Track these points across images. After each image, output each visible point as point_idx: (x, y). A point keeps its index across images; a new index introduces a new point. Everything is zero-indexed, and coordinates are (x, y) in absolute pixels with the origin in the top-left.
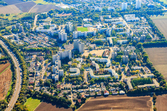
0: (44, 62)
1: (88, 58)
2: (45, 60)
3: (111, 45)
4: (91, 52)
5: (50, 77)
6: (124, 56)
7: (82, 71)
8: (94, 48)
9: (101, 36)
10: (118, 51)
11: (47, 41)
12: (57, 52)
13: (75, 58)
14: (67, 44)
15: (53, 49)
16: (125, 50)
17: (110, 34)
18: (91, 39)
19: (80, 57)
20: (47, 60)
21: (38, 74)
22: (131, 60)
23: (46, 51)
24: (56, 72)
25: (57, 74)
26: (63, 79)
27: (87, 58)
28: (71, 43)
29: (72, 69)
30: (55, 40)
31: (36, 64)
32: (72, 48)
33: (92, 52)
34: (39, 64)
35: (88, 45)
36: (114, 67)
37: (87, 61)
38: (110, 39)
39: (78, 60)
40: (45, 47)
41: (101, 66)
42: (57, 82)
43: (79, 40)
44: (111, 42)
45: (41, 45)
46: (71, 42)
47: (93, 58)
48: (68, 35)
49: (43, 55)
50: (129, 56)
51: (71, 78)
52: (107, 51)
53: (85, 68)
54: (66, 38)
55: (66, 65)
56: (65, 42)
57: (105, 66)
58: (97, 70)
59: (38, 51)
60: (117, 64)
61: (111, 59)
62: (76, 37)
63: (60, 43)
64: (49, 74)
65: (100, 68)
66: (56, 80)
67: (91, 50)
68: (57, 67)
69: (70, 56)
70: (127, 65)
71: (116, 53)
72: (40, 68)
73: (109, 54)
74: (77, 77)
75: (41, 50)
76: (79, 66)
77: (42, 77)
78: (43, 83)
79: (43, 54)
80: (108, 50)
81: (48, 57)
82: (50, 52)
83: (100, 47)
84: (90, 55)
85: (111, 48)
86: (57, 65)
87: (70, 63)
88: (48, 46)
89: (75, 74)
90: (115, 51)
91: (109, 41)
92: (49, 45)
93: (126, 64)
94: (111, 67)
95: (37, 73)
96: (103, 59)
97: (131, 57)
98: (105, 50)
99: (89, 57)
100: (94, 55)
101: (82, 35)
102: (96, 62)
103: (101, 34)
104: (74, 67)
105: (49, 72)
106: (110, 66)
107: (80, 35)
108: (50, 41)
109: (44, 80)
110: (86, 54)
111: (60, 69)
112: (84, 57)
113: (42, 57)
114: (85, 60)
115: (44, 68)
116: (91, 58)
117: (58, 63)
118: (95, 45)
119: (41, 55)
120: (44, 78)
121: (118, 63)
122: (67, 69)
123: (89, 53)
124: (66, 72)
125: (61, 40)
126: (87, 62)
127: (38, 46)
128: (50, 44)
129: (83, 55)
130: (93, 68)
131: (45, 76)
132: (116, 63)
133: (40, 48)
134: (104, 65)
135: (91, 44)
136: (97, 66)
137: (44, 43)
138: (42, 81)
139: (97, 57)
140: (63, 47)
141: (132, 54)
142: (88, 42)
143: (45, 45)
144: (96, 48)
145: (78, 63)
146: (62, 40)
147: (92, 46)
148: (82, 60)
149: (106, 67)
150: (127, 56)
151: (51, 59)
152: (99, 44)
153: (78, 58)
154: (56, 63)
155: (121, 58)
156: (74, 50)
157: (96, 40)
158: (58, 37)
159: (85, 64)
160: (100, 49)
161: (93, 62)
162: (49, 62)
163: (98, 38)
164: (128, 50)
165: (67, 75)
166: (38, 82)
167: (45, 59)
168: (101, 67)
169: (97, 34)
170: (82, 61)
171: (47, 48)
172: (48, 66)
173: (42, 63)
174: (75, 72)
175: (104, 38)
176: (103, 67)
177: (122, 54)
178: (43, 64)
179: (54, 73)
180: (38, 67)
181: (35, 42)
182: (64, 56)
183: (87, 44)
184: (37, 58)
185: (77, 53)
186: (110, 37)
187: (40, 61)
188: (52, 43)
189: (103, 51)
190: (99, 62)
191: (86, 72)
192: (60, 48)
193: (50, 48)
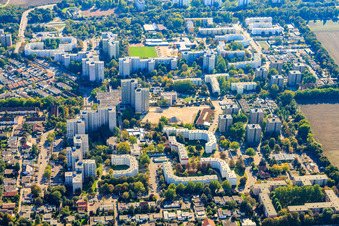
0: (44, 137)
1: (159, 128)
2: (47, 130)
3: (215, 96)
4: (165, 111)
5: (60, 178)
6: (250, 126)
7: (143, 164)
8: (174, 101)
9: (190, 70)
10: (233, 112)
11: (51, 80)
12: (77, 112)
13: (125, 127)
14: (103, 89)
15: (67, 103)
16: (253, 111)
17: (212, 66)
18: (165, 78)
19: (139, 126)
20: (52, 132)
21: (29, 169)
22: (267, 135)
23: (49, 106)
24: (77, 167)
25: (79, 172)
26: (95, 185)
27: (156, 129)
28: (114, 88)
29: (116, 159)
30: (74, 78)
31: (23, 142)
32: (118, 101)
33: (168, 113)
34: (31, 142)
35: (159, 94)
36: (226, 153)
37: (155, 135)
38: (213, 79)
39: (132, 132)
40: (46, 95)
41: (191, 150)
42: (78, 192)
43: (136, 81)
44: (216, 87)
45: (37, 91)
46: (115, 85)
47: (171, 129)
48: (106, 66)
49: (43, 119)
50: (263, 125)
51: (114, 182)
52: (205, 110)
53: (152, 155)
54: (102, 75)
55: (101, 147)
56: (98, 83)
57: (202, 151)
58: (182, 162)
59: (30, 106)
60: (233, 147)
61: (218, 133)
62: (127, 72)
63: (85, 86)
64: (57, 169)
65: (190, 155)
66: (75, 187)
67: (165, 106)
68: (78, 153)
69: (113, 124)
70: (259, 148)
71: (229, 117)
72: (34, 154)
73: (210, 119)
74: (130, 180)
75: (37, 105)
76: (136, 149)
77: (39, 179)
78: (42, 194)
79: (41, 114)
80: (208, 107)
81: (54, 124)
82: (61, 110)
83: (189, 99)
84: (163, 119)
85: (215, 103)
86: (78, 147)
87: (111, 141)
88: (55, 95)
89: (125, 172)
90: (226, 112)
91: (209, 85)
92: (57, 91)
93: (255, 146)
94: (217, 153)
95: (24, 168)
96: (197, 131)
97: (269, 129)
98: (202, 108)
99: (160, 125)
100: (174, 120)
101: (143, 66)
102: (179, 140)
103: (189, 66)
104: (123, 151)
105: (57, 164)
106: (214, 151)
107: (136, 66)
108: (59, 81)
109: (42, 186)
110: (153, 117)
111: (86, 157)
112: (147, 127)
113: (39, 123)
114: (151, 133)
115: (43, 153)
116: (166, 129)
117: (80, 142)
118: (175, 93)
119: (35, 118)
120: (43, 182)
121: (236, 143)
122: (105, 158)
123: (159, 116)
124: (102, 166)
125: (87, 77)
126: (156, 139)
127: (29, 94)
128: (61, 89)
129: (144, 120)
130: (173, 155)
131: (46, 176)
132: (231, 144)
133: (33, 100)
134: (199, 148)
135: (166, 90)
136: (183, 151)
137: (45, 87)
138: (39, 190)
139: (181, 126)
140: (93, 98)
141: (270, 121)
142: (156, 85)
143: (48, 91)
144: (179, 101)
145: (133, 142)
146: (92, 78)
147: (168, 96)
148: (142, 132)
149: (206, 155)
150: (258, 127)
151: (64, 128)
152: (184, 90)
153: (131, 127)
154: (75, 141)
155: (241, 131)
156: (121, 105)
157: (176, 80)
158: (81, 71)
159: (151, 143)
160: (187, 105)
161: (173, 140)
162: (58, 136)
163: (183, 76)
164: (260, 111)
165: (104, 173)
166: (29, 191)
167: (47, 128)
168: (192, 154)
169: (179, 64)
170: (142, 135)
171: (53, 98)
172: (56, 149)
173: (39, 140)
174: (126, 167)
175: (198, 76)
176: (196, 155)
177: (243, 120)
178: (42, 143)
179: (71, 169)
180: (28, 151)
181: (21, 83)
182: (97, 121)
183: (155, 92)
184: (25, 126)
185: (129, 113)
186: (211, 73)
187: (34, 135)
188: (66, 87)
189: (195, 110)
190: (187, 139)
191: (153, 167)
192: (86, 100)
193: (59, 100)
